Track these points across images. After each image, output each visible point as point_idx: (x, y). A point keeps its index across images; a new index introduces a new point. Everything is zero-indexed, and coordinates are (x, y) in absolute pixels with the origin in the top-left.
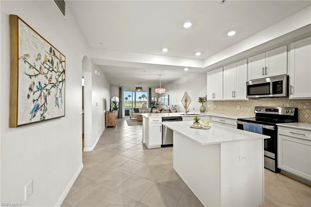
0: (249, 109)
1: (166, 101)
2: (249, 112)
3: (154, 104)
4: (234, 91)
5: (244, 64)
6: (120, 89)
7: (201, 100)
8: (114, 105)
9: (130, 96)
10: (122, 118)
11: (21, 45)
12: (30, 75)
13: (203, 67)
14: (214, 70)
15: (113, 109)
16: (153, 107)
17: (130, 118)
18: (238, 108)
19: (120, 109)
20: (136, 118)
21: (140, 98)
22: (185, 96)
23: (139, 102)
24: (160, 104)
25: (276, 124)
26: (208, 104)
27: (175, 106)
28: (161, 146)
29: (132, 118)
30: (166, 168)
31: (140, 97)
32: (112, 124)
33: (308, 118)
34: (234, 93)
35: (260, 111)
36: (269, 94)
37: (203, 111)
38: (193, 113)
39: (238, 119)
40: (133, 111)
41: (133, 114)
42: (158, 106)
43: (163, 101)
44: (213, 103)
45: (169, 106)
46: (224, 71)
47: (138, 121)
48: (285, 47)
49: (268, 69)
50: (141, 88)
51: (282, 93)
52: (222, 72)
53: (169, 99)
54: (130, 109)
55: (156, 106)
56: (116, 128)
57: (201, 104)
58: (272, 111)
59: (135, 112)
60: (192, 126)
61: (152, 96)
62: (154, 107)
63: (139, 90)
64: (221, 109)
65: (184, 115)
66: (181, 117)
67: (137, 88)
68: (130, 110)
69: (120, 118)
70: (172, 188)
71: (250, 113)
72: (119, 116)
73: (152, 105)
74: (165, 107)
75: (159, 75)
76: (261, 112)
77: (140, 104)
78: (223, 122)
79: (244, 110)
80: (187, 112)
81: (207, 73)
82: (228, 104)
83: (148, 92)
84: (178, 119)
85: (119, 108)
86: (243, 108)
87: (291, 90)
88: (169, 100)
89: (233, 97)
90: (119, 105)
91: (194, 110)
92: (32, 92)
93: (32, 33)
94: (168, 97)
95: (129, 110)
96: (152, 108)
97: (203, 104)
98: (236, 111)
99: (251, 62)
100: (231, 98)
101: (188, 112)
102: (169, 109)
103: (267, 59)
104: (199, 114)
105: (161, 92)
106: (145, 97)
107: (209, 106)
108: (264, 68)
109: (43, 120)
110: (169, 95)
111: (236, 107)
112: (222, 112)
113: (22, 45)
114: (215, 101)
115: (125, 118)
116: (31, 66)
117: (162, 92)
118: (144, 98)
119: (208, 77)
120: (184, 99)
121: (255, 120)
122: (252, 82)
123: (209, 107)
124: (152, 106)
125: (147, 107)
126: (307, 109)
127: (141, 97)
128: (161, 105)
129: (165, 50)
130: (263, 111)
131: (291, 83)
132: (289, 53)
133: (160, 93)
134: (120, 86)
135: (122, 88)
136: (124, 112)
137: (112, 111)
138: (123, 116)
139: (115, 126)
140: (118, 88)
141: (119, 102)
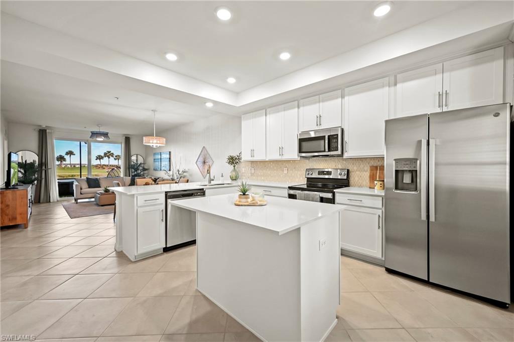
0: (299, 173)
1: (165, 163)
2: (299, 176)
3: (138, 169)
4: (281, 147)
5: (293, 108)
6: (43, 134)
7: (233, 161)
8: (23, 172)
9: (70, 153)
10: (50, 202)
13: (238, 106)
14: (253, 112)
15: (19, 181)
16: (136, 175)
17: (74, 201)
18: (285, 172)
20: (93, 199)
21: (99, 158)
22: (202, 153)
23: (96, 166)
24: (152, 168)
25: (334, 190)
26: (243, 167)
27: (184, 172)
28: (162, 250)
29: (79, 201)
30: (182, 294)
31: (99, 156)
32: (15, 219)
33: (358, 181)
34: (281, 150)
35: (312, 174)
36: (324, 151)
37: (234, 178)
38: (220, 182)
39: (289, 187)
40: (85, 185)
41: (83, 191)
42: (146, 172)
43: (158, 164)
44: (250, 165)
45: (171, 173)
46: (268, 116)
47: (98, 205)
48: (339, 92)
49: (322, 118)
50: (105, 135)
51: (337, 150)
52: (265, 116)
53: (170, 159)
54: (74, 180)
55: (142, 173)
56: (29, 228)
57: (232, 166)
58: (325, 174)
59: (89, 187)
60: (237, 203)
61: (132, 153)
62: (138, 175)
63: (99, 139)
64: (262, 174)
65: (206, 185)
66: (203, 189)
67: (94, 134)
68: (75, 183)
69: (43, 203)
70: (202, 334)
71: (300, 178)
72: (41, 198)
73: (133, 170)
74: (161, 174)
75: (152, 110)
76: (313, 176)
77: (101, 170)
78: (268, 194)
79: (293, 175)
80: (211, 180)
81: (241, 118)
82: (272, 166)
83: (123, 145)
84: (197, 193)
85: (39, 179)
86: (291, 172)
87: (346, 147)
88: (170, 161)
89: (280, 155)
90: (40, 171)
91: (222, 176)
94: (168, 156)
95: (72, 183)
96: (132, 176)
97: (234, 166)
98: (281, 176)
99: (303, 106)
100: (277, 157)
101: (213, 180)
102: (171, 177)
103: (321, 104)
104: (230, 183)
105: (157, 143)
106: (112, 156)
107: (243, 168)
108: (318, 116)
110: (170, 152)
111: (283, 171)
112: (263, 178)
114: (252, 162)
115: (58, 201)
117: (158, 145)
118: (109, 158)
119: (244, 123)
120: (201, 159)
121: (305, 187)
122: (315, 133)
123: (243, 171)
124: (132, 172)
125: (122, 175)
126: (357, 171)
127: (103, 155)
128: (155, 172)
130: (315, 175)
131: (346, 139)
132: (343, 100)
133: (154, 147)
134: (41, 126)
135: (49, 132)
136: (54, 188)
137: (14, 187)
138: (53, 197)
139: (25, 222)
140: (35, 130)
141: (38, 164)
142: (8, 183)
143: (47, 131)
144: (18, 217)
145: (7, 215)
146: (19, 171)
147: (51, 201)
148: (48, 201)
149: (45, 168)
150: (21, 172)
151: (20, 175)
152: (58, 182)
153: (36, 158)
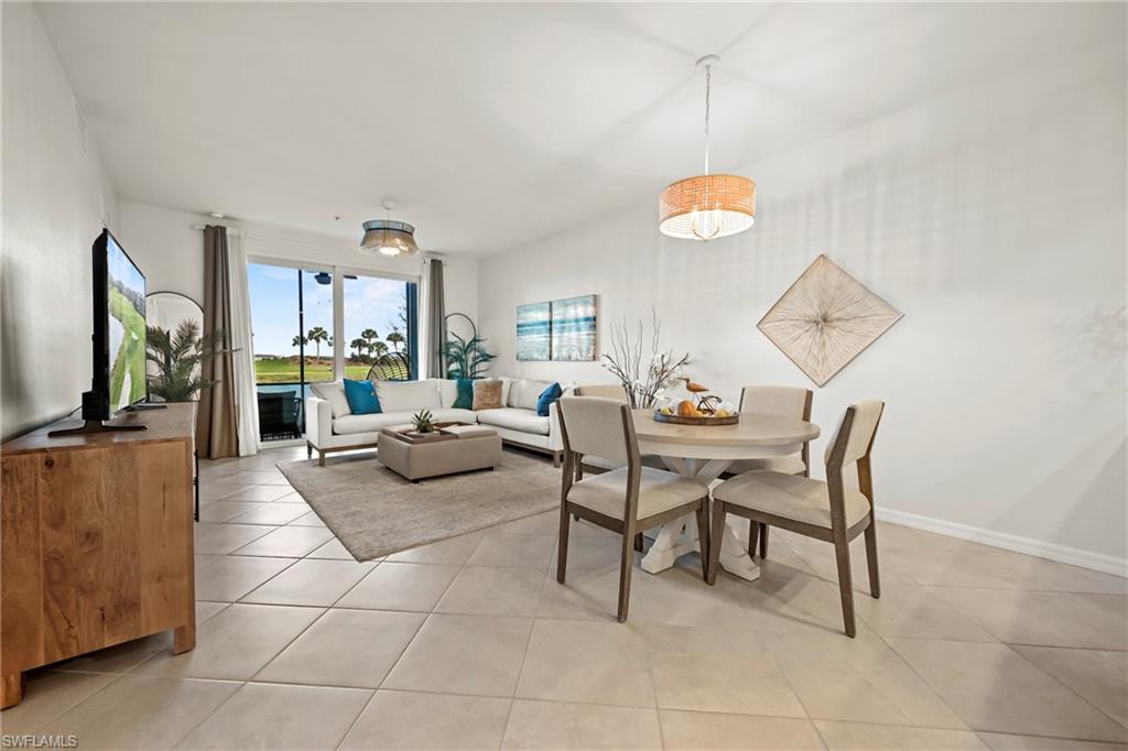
6: (216, 243)
8: (162, 359)
10: (238, 455)
19: (219, 389)
24: (509, 353)
32: (129, 607)
41: (341, 423)
43: (535, 338)
53: (595, 319)
59: (353, 413)
63: (387, 249)
67: (376, 232)
69: (219, 458)
85: (207, 385)
90: (208, 359)
115: (259, 452)
134: (209, 215)
135: (232, 236)
136: (250, 412)
137: (130, 426)
138: (246, 442)
139: (184, 622)
140: (193, 227)
141: (205, 337)
142: (96, 401)
143: (229, 232)
144: (148, 594)
145: (88, 591)
146: (149, 357)
147: (241, 454)
148: (233, 452)
149: (225, 348)
150: (155, 359)
151: (155, 371)
152: (259, 394)
153: (198, 318)
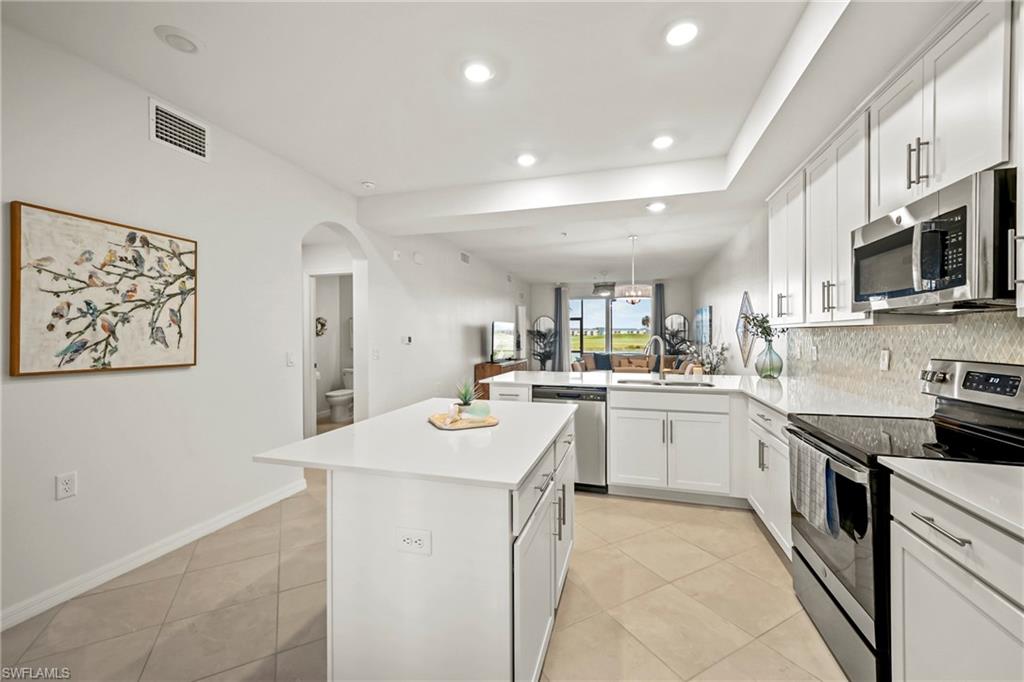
1: (706, 331)
4: (827, 284)
6: (558, 292)
11: (27, 244)
12: (55, 290)
13: (725, 188)
18: (882, 366)
22: (743, 308)
27: (723, 349)
34: (826, 290)
37: (768, 372)
43: (699, 331)
46: (808, 190)
49: (931, 146)
51: (964, 281)
52: (803, 193)
53: (710, 321)
58: (993, 388)
61: (667, 314)
63: (603, 294)
66: (606, 389)
67: (598, 288)
75: (631, 237)
79: (905, 377)
83: (653, 299)
84: (589, 395)
86: (901, 366)
88: (710, 326)
89: (825, 309)
90: (554, 343)
92: (63, 321)
93: (62, 219)
94: (709, 315)
97: (769, 341)
98: (875, 379)
99: (879, 123)
109: (106, 369)
110: (710, 308)
111: (878, 360)
113: (30, 245)
116: (57, 277)
129: (526, 160)
140: (551, 289)
